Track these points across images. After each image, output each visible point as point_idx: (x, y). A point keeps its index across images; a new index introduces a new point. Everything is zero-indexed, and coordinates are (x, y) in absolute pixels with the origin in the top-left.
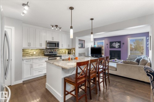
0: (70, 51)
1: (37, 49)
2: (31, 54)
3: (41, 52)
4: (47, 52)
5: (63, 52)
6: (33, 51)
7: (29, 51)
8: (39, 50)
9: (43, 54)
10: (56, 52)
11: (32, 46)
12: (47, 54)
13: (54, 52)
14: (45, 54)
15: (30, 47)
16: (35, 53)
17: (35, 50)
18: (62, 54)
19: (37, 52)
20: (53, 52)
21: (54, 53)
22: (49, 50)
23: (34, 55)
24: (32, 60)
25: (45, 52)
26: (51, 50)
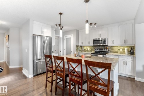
2: (86, 50)
6: (88, 47)
8: (91, 47)
10: (106, 50)
12: (97, 50)
16: (88, 49)
18: (117, 52)
20: (103, 50)
22: (100, 48)
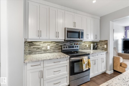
0: (97, 44)
1: (52, 42)
2: (43, 49)
3: (57, 46)
4: (65, 46)
5: (86, 46)
7: (41, 45)
8: (54, 44)
9: (59, 49)
10: (77, 47)
11: (44, 37)
12: (65, 49)
13: (75, 46)
14: (63, 49)
15: (41, 38)
16: (49, 47)
17: (49, 44)
18: (85, 49)
19: (52, 46)
20: (73, 47)
21: (75, 48)
22: (68, 44)
23: (48, 50)
24: (42, 62)
25: (63, 47)
26: (71, 44)
